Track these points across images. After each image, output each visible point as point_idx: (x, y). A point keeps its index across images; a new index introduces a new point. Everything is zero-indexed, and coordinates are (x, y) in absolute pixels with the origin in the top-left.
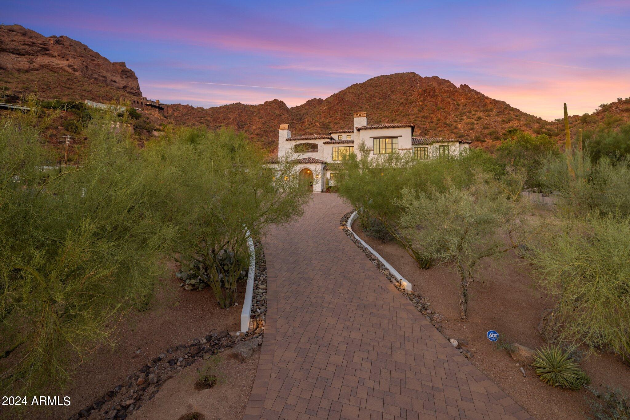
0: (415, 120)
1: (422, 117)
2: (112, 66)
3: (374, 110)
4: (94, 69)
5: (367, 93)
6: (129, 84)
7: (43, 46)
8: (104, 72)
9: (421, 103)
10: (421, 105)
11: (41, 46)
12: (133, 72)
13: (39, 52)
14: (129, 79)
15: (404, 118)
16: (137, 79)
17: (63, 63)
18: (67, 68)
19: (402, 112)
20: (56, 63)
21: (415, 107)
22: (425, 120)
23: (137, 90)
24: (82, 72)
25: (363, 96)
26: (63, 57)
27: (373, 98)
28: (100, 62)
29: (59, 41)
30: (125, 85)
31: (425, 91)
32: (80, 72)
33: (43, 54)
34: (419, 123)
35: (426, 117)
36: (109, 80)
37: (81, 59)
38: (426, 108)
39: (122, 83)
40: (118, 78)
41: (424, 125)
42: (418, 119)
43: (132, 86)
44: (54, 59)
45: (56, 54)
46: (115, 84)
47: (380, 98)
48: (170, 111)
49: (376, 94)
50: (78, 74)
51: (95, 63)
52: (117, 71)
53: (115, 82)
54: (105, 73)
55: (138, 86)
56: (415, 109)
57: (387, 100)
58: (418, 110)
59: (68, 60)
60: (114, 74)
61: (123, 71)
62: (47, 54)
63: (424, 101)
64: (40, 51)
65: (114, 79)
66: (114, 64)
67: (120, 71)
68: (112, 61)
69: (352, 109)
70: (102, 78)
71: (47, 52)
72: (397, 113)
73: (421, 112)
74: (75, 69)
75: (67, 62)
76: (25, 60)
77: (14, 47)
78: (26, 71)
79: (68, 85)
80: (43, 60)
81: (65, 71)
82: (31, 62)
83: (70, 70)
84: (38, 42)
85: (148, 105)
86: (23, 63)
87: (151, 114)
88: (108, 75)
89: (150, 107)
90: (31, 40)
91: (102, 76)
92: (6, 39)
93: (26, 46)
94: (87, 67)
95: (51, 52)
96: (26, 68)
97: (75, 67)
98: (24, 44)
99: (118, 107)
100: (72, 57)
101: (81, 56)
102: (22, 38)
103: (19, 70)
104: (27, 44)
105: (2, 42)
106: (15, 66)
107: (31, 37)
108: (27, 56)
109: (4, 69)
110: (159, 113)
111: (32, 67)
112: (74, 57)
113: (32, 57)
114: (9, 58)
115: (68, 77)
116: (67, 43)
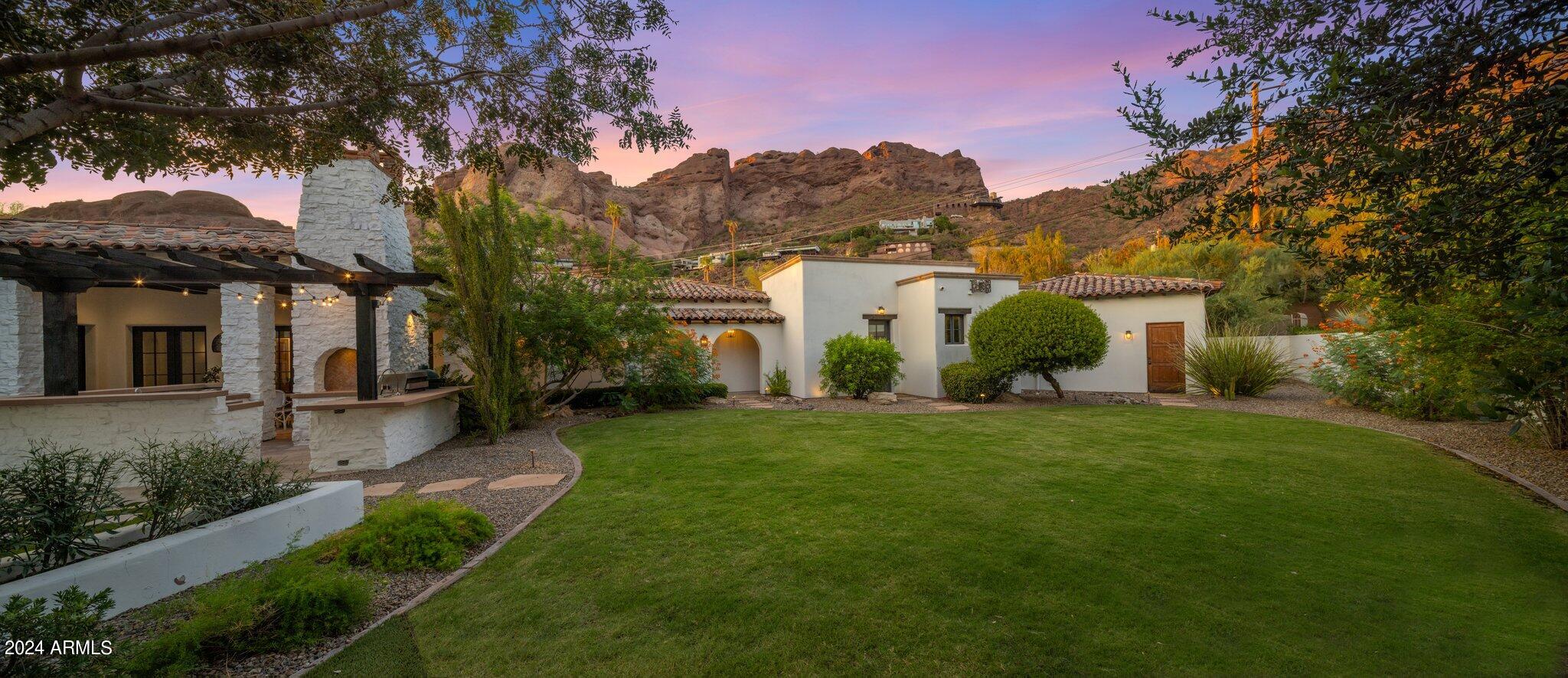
2: (940, 162)
4: (916, 173)
6: (968, 181)
7: (855, 165)
8: (931, 174)
11: (853, 165)
12: (972, 161)
13: (852, 173)
14: (967, 174)
16: (979, 169)
17: (874, 179)
18: (879, 184)
20: (869, 180)
23: (979, 188)
24: (897, 183)
26: (875, 170)
28: (925, 161)
29: (876, 151)
30: (960, 184)
32: (894, 183)
33: (856, 175)
36: (937, 184)
37: (900, 165)
39: (955, 183)
40: (950, 178)
43: (972, 184)
44: (867, 177)
45: (868, 169)
46: (945, 188)
48: (1033, 208)
51: (918, 164)
52: (948, 166)
53: (946, 184)
54: (930, 176)
55: (981, 180)
59: (881, 172)
60: (945, 173)
61: (956, 164)
62: (860, 173)
64: (853, 171)
65: (944, 180)
66: (945, 157)
67: (952, 165)
68: (941, 155)
70: (926, 185)
71: (859, 170)
74: (888, 181)
75: (879, 176)
76: (838, 188)
77: (827, 177)
78: (839, 203)
79: (874, 207)
80: (855, 182)
81: (877, 188)
82: (844, 189)
83: (882, 186)
84: (850, 161)
85: (974, 206)
86: (836, 193)
87: (978, 220)
88: (936, 178)
89: (978, 208)
90: (843, 162)
91: (927, 182)
92: (820, 170)
93: (839, 171)
94: (904, 174)
95: (864, 169)
96: (839, 199)
97: (889, 179)
98: (836, 170)
99: (923, 221)
100: (886, 166)
101: (900, 162)
102: (834, 163)
103: (833, 204)
104: (840, 168)
105: (816, 175)
106: (829, 200)
107: (843, 158)
108: (841, 183)
109: (819, 207)
110: (994, 213)
111: (845, 195)
112: (889, 165)
113: (845, 183)
114: (824, 192)
115: (878, 195)
116: (886, 152)
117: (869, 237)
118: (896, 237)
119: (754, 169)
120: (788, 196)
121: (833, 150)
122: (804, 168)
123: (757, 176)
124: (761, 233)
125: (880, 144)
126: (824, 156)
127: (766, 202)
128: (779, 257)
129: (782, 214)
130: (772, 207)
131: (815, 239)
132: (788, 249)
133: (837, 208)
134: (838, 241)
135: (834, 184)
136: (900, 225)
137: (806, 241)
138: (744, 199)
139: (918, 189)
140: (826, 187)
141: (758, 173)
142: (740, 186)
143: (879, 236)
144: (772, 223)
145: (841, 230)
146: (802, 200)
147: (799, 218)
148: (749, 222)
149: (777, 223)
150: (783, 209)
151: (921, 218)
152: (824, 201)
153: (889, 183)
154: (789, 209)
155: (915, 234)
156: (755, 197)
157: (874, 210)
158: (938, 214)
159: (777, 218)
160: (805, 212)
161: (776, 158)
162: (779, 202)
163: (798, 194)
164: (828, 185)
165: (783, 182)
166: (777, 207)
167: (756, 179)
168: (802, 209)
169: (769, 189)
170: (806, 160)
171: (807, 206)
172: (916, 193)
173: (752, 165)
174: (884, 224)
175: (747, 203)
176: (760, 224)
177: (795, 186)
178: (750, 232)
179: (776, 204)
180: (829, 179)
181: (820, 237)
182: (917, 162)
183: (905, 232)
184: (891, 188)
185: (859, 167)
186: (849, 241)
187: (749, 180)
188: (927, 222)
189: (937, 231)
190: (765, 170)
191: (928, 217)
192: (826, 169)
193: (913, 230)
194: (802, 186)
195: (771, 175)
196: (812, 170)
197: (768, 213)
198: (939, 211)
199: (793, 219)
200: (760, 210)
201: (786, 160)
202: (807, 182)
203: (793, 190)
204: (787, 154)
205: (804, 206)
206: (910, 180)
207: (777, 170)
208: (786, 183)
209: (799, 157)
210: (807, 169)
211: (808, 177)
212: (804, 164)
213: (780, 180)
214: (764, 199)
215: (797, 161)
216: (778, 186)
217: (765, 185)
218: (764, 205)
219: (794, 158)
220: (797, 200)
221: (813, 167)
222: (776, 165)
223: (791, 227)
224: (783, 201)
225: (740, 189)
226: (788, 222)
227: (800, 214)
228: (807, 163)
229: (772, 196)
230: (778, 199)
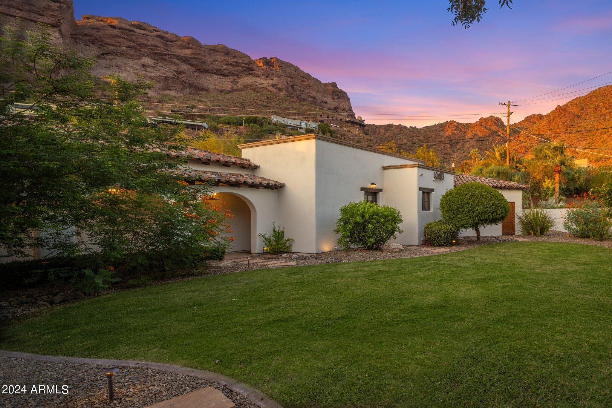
2: (323, 87)
4: (302, 89)
6: (341, 105)
7: (247, 66)
8: (314, 93)
11: (244, 65)
12: (345, 92)
13: (243, 71)
14: (341, 100)
16: (349, 99)
17: (266, 83)
18: (271, 88)
20: (260, 82)
23: (349, 111)
24: (287, 91)
26: (267, 76)
28: (310, 83)
29: (267, 62)
30: (336, 106)
32: (284, 91)
33: (248, 75)
36: (319, 101)
37: (289, 79)
39: (333, 104)
40: (329, 99)
43: (344, 107)
44: (258, 79)
45: (260, 74)
46: (325, 105)
50: (282, 93)
51: (305, 84)
52: (328, 91)
53: (326, 103)
54: (314, 94)
55: (350, 107)
59: (272, 79)
60: (325, 95)
61: (333, 92)
62: (251, 74)
64: (245, 70)
65: (324, 99)
66: (325, 84)
67: (331, 92)
68: (323, 82)
70: (310, 99)
71: (251, 72)
74: (279, 88)
75: (271, 82)
76: (228, 80)
77: (216, 67)
78: (229, 92)
79: (265, 104)
80: (246, 80)
81: (268, 90)
82: (235, 82)
83: (274, 90)
84: (242, 61)
85: (348, 122)
86: (226, 83)
87: (350, 131)
88: (318, 96)
89: (349, 124)
90: (234, 60)
91: (311, 97)
92: (208, 59)
93: (229, 67)
94: (293, 87)
95: (256, 72)
96: (228, 89)
97: (280, 86)
98: (227, 64)
99: (309, 123)
100: (276, 76)
101: (290, 77)
102: (225, 58)
103: (222, 91)
104: (230, 64)
105: (204, 62)
106: (217, 87)
107: (234, 57)
108: (231, 77)
109: (206, 90)
110: (359, 130)
111: (235, 87)
112: (280, 77)
113: (236, 77)
114: (211, 79)
115: (269, 96)
116: (276, 65)
117: (261, 125)
118: (286, 130)
121: (224, 47)
122: (189, 52)
123: (121, 40)
125: (271, 58)
126: (213, 50)
127: (134, 69)
129: (158, 86)
130: (143, 76)
131: (202, 117)
133: (228, 96)
134: (229, 123)
135: (224, 75)
136: (291, 122)
137: (190, 116)
138: (99, 57)
139: (304, 100)
140: (215, 77)
142: (93, 43)
143: (271, 127)
145: (232, 115)
146: (185, 79)
147: (180, 94)
150: (160, 82)
151: (308, 121)
152: (212, 87)
153: (280, 90)
154: (167, 83)
155: (303, 132)
156: (118, 61)
157: (266, 106)
158: (321, 121)
160: (187, 90)
161: (151, 32)
162: (153, 73)
163: (179, 73)
164: (216, 74)
165: (159, 57)
166: (150, 77)
167: (120, 43)
168: (184, 88)
169: (140, 58)
170: (190, 46)
171: (190, 86)
172: (303, 103)
173: (113, 27)
174: (275, 119)
175: (104, 63)
177: (176, 64)
179: (148, 74)
180: (218, 70)
181: (208, 116)
182: (303, 81)
183: (295, 128)
185: (251, 69)
186: (241, 125)
187: (108, 41)
188: (312, 125)
189: (320, 133)
190: (133, 37)
191: (314, 121)
192: (215, 61)
193: (302, 128)
194: (184, 67)
196: (199, 57)
198: (322, 119)
199: (172, 93)
200: (124, 75)
201: (166, 38)
202: (192, 65)
203: (173, 67)
205: (187, 85)
206: (298, 93)
207: (152, 42)
208: (163, 59)
209: (182, 41)
210: (193, 54)
211: (192, 61)
212: (188, 48)
213: (155, 54)
214: (132, 65)
215: (179, 43)
216: (152, 59)
217: (132, 52)
218: (131, 70)
219: (174, 39)
220: (178, 78)
221: (199, 54)
222: (149, 38)
223: (170, 99)
224: (158, 74)
225: (91, 45)
226: (166, 95)
227: (182, 90)
228: (191, 48)
229: (144, 66)
230: (152, 71)
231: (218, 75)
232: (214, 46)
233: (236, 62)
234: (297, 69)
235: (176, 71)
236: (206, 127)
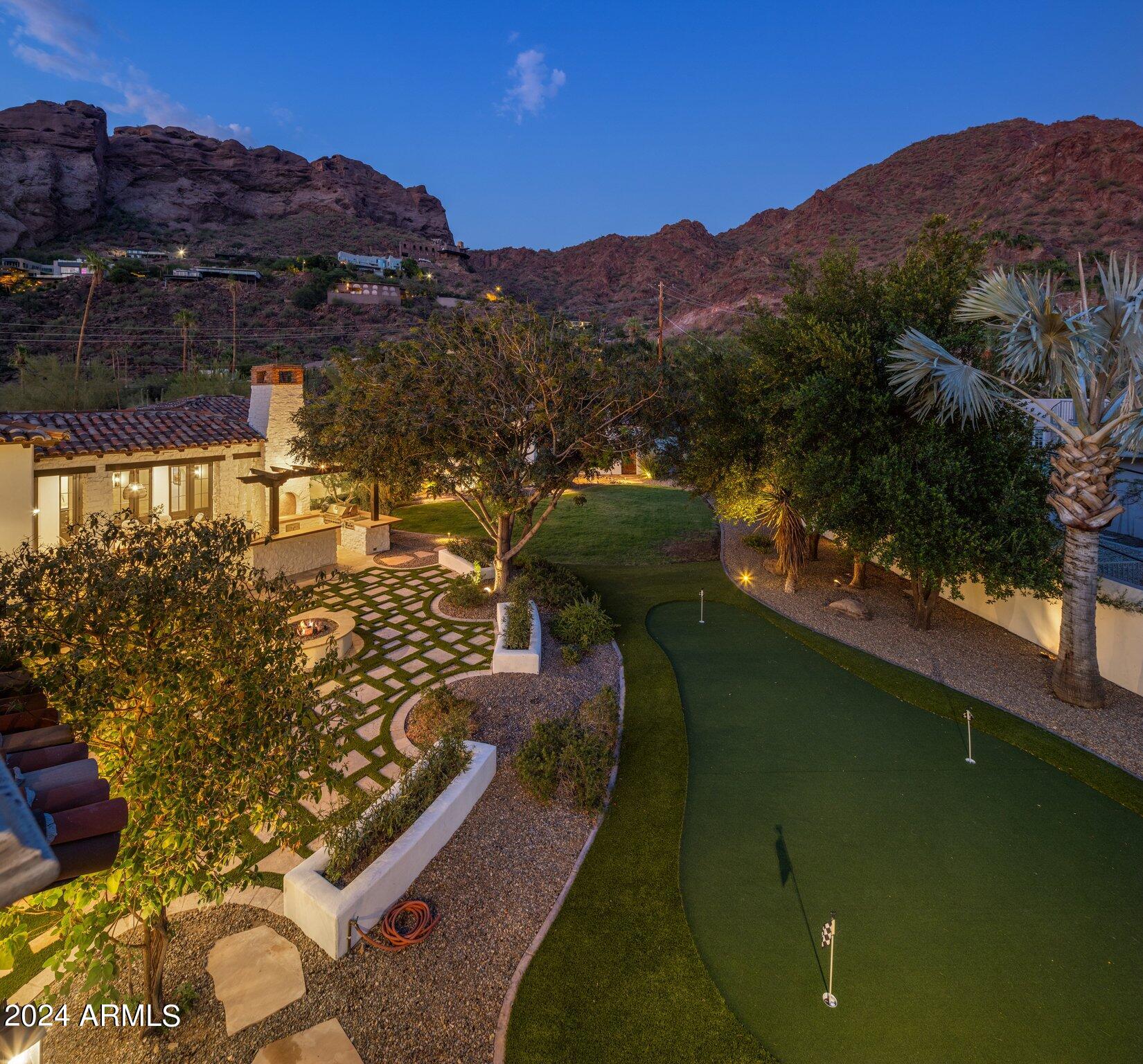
0: (1027, 223)
1: (1049, 213)
2: (405, 194)
3: (910, 216)
4: (376, 201)
5: (892, 180)
6: (432, 221)
7: (302, 174)
8: (393, 206)
9: (1043, 179)
10: (1046, 184)
11: (299, 174)
12: (438, 200)
13: (298, 184)
14: (432, 213)
15: (990, 221)
16: (444, 211)
17: (328, 197)
18: (334, 206)
19: (984, 209)
20: (320, 198)
21: (1025, 190)
22: (1057, 219)
23: (443, 231)
24: (355, 209)
25: (882, 188)
26: (329, 187)
27: (908, 191)
28: (387, 190)
29: (329, 164)
30: (424, 223)
31: (1057, 145)
33: (304, 188)
34: (1039, 229)
35: (1061, 213)
36: (400, 218)
37: (359, 188)
38: (1061, 189)
39: (420, 220)
40: (414, 214)
41: (1055, 231)
42: (1035, 219)
43: (436, 225)
44: (318, 193)
45: (320, 184)
46: (409, 224)
47: (926, 188)
49: (916, 180)
51: (380, 192)
52: (413, 201)
53: (410, 220)
54: (393, 208)
55: (446, 223)
56: (1025, 195)
57: (945, 190)
58: (1036, 197)
59: (335, 192)
60: (409, 207)
61: (422, 200)
62: (307, 187)
63: (1053, 171)
64: (300, 182)
65: (408, 215)
66: (409, 190)
67: (417, 201)
68: (406, 186)
69: (853, 220)
70: (388, 217)
71: (308, 183)
72: (971, 213)
73: (1044, 200)
74: (345, 204)
76: (280, 199)
77: (264, 181)
78: (281, 217)
79: (328, 232)
80: (302, 196)
81: (331, 210)
82: (287, 202)
83: (338, 208)
84: (296, 168)
85: (443, 252)
86: (277, 204)
87: (446, 268)
88: (400, 210)
89: (445, 256)
90: (287, 167)
91: (390, 213)
92: (254, 170)
93: (281, 178)
94: (364, 200)
95: (314, 182)
96: (280, 213)
97: (347, 201)
98: (278, 175)
99: (389, 260)
100: (342, 186)
101: (359, 184)
102: (274, 166)
103: (271, 217)
104: (282, 175)
105: (249, 176)
106: (266, 211)
107: (287, 163)
108: (283, 193)
109: (252, 217)
110: (460, 264)
111: (288, 209)
112: (345, 187)
113: (288, 194)
114: (258, 199)
115: (333, 219)
116: (341, 166)
117: (325, 268)
118: (358, 274)
119: (150, 146)
120: (203, 194)
121: (274, 150)
122: (230, 162)
123: (155, 157)
124: (162, 237)
125: (334, 157)
126: (260, 155)
127: (171, 196)
128: (200, 279)
129: (196, 216)
130: (180, 205)
131: (253, 260)
132: (214, 269)
133: (279, 224)
134: (284, 269)
135: (273, 192)
136: (364, 260)
137: (238, 261)
138: (131, 185)
139: (379, 220)
140: (263, 195)
141: (157, 154)
142: (126, 166)
143: (338, 270)
144: (179, 226)
146: (226, 204)
147: (222, 227)
148: (141, 220)
149: (189, 228)
150: (198, 211)
151: (387, 256)
152: (259, 211)
153: (346, 207)
154: (207, 212)
155: (381, 274)
156: (153, 187)
157: (329, 236)
158: (405, 255)
159: (187, 220)
160: (230, 219)
161: (186, 139)
162: (191, 199)
163: (221, 195)
164: (264, 191)
165: (197, 174)
166: (188, 206)
167: (153, 162)
168: (227, 216)
169: (175, 179)
171: (234, 213)
172: (378, 225)
173: (147, 140)
174: (343, 257)
175: (138, 192)
176: (159, 225)
177: (217, 183)
178: (142, 234)
179: (186, 202)
180: (266, 185)
181: (259, 260)
182: (376, 188)
183: (370, 270)
184: (348, 212)
185: (308, 179)
186: (300, 270)
187: (141, 160)
188: (393, 262)
189: (405, 275)
190: (168, 151)
191: (395, 257)
192: (262, 172)
193: (379, 269)
194: (226, 186)
195: (179, 161)
196: (243, 168)
197: (174, 212)
198: (406, 251)
199: (213, 226)
200: (160, 205)
201: (203, 146)
202: (235, 182)
203: (213, 188)
204: (204, 138)
205: (230, 212)
206: (371, 208)
207: (188, 156)
208: (201, 177)
209: (223, 147)
210: (235, 165)
211: (236, 176)
212: (230, 158)
213: (193, 171)
214: (167, 191)
215: (219, 151)
216: (189, 178)
217: (167, 173)
218: (167, 199)
219: (215, 146)
220: (219, 203)
221: (244, 164)
222: (186, 149)
223: (212, 237)
224: (197, 200)
225: (124, 169)
226: (206, 230)
227: (223, 221)
228: (234, 157)
229: (180, 190)
230: (189, 196)
231: (266, 192)
232: (261, 149)
233: (289, 171)
234: (368, 169)
235: (216, 194)
236: (259, 277)
